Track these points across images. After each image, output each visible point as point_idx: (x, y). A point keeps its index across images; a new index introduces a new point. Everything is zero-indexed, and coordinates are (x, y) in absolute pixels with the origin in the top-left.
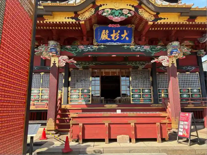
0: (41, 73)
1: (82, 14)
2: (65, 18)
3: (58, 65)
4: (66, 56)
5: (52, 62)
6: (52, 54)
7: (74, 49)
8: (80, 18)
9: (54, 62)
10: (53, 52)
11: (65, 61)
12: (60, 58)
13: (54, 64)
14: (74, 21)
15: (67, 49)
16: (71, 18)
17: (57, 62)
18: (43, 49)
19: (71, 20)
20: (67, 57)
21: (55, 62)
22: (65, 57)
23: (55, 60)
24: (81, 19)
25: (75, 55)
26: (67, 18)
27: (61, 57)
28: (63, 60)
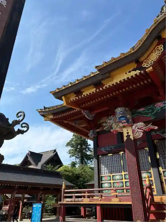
0: (120, 153)
1: (146, 59)
2: (126, 73)
3: (134, 138)
4: (140, 123)
5: (125, 135)
6: (122, 123)
7: (150, 111)
8: (145, 65)
9: (127, 134)
10: (123, 122)
11: (141, 129)
12: (134, 127)
13: (128, 136)
14: (138, 72)
15: (140, 113)
16: (133, 70)
17: (131, 133)
18: (111, 121)
19: (133, 73)
20: (143, 123)
21: (129, 134)
22: (141, 124)
23: (128, 131)
24: (147, 65)
25: (153, 118)
26: (129, 72)
27: (135, 125)
28: (138, 128)
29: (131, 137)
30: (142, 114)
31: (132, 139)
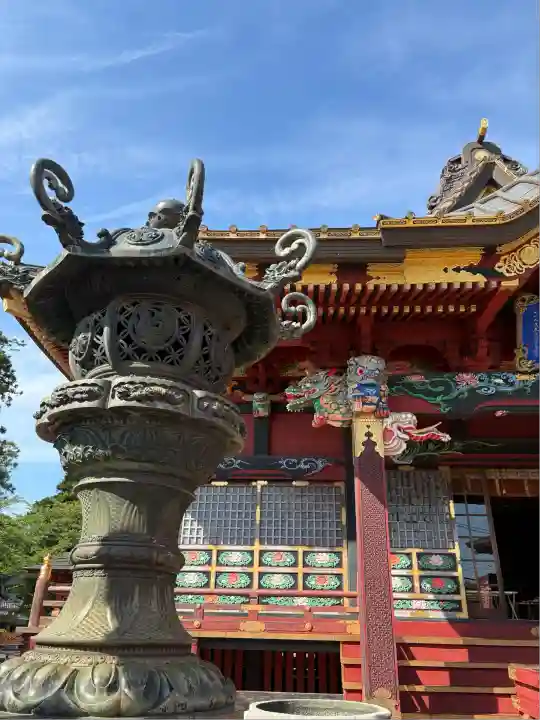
1: (509, 253)
2: (446, 270)
3: (386, 450)
4: (409, 415)
5: (359, 438)
7: (441, 389)
8: (501, 267)
9: (366, 438)
11: (405, 433)
12: (389, 421)
13: (369, 444)
14: (480, 279)
15: (410, 386)
16: (466, 269)
17: (377, 438)
18: (319, 389)
19: (468, 279)
20: (415, 418)
21: (373, 439)
22: (408, 419)
23: (370, 430)
24: (508, 271)
25: (444, 410)
26: (454, 270)
27: (394, 417)
28: (399, 429)
29: (380, 449)
30: (415, 391)
31: (382, 455)
